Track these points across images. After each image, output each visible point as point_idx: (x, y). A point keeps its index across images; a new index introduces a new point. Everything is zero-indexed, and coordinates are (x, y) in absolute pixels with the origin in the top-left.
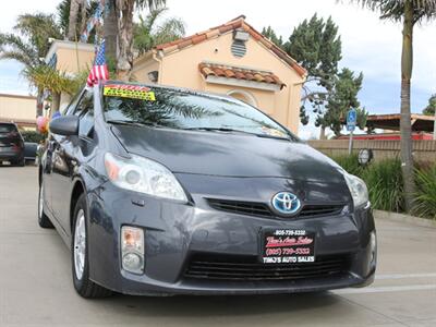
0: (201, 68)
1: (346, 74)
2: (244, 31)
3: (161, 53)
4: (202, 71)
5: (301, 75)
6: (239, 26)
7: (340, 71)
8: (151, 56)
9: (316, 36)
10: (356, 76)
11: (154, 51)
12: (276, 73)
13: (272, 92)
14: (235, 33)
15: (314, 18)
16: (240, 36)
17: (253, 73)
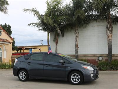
2: (1, 29)
13: (8, 44)
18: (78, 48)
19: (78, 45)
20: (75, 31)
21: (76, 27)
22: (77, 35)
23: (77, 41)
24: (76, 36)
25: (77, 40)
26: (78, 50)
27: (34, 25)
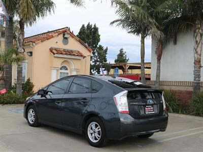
0: (51, 50)
1: (101, 48)
2: (68, 34)
3: (34, 44)
4: (52, 52)
5: (90, 51)
6: (66, 31)
7: (98, 46)
8: (30, 45)
9: (90, 33)
10: (105, 48)
11: (31, 43)
12: (81, 51)
13: (80, 60)
14: (64, 35)
15: (89, 24)
16: (66, 36)
17: (72, 51)
18: (201, 66)
19: (200, 61)
20: (195, 32)
21: (197, 22)
22: (198, 39)
23: (197, 52)
24: (197, 42)
25: (198, 50)
26: (199, 71)
27: (118, 22)
